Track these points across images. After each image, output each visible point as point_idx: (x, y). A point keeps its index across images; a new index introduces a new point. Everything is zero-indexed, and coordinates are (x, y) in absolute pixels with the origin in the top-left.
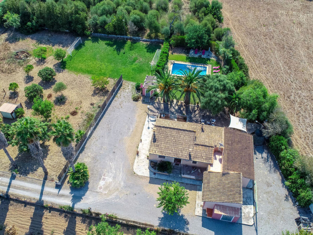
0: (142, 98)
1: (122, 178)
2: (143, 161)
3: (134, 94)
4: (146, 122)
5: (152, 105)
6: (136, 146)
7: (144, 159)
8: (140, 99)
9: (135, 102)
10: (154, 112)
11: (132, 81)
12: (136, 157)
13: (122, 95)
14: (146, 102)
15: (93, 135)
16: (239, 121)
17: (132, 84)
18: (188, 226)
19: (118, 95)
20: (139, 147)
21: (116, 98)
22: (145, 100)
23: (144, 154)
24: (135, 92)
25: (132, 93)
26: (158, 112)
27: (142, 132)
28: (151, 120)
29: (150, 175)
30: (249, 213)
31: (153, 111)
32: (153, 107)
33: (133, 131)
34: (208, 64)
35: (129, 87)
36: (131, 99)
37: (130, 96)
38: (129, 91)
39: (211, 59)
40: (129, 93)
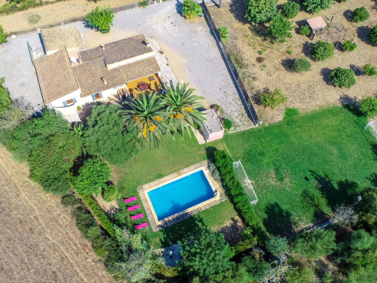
9: (213, 104)
13: (235, 104)
15: (217, 49)
17: (241, 127)
18: (84, 25)
19: (239, 102)
20: (165, 59)
21: (237, 96)
30: (38, 53)
33: (184, 71)
34: (160, 231)
35: (238, 120)
36: (220, 105)
37: (224, 109)
38: (233, 114)
39: (161, 247)
40: (230, 111)
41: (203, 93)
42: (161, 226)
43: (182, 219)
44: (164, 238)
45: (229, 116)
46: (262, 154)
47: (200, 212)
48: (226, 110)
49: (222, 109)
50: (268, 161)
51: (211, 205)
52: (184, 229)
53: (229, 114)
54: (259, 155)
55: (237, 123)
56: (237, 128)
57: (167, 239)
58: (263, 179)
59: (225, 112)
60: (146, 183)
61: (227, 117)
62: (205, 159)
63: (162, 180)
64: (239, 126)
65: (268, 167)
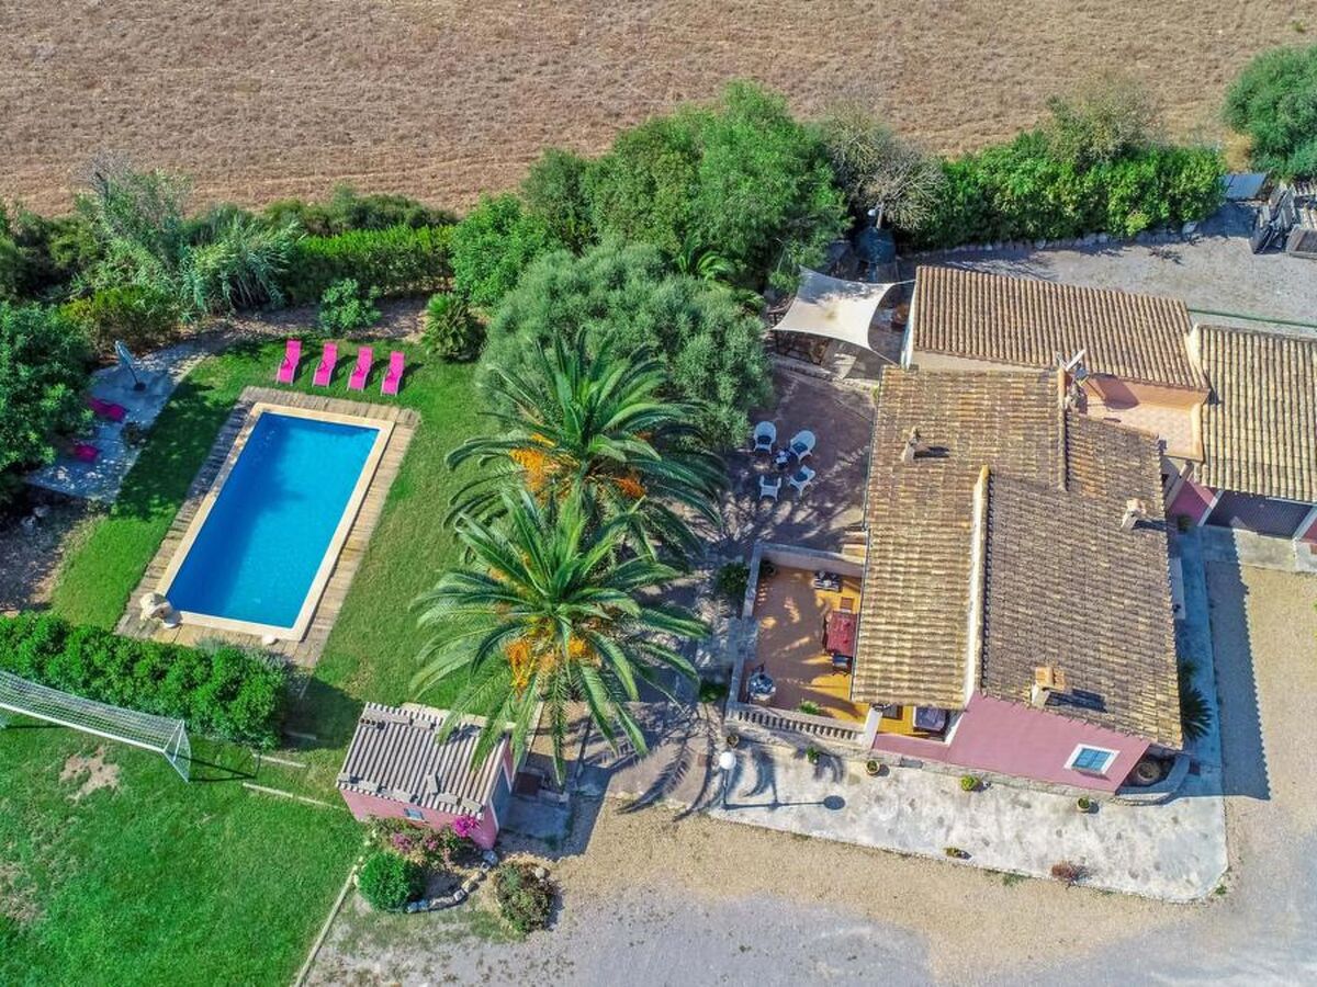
0: (527, 858)
1: (1279, 973)
2: (1119, 837)
3: (464, 926)
4: (784, 820)
5: (603, 778)
6: (999, 890)
7: (1102, 837)
8: (538, 873)
9: (561, 915)
10: (680, 766)
11: (299, 944)
12: (1098, 884)
14: (569, 825)
16: (814, 302)
17: (331, 949)
20: (1006, 864)
22: (543, 834)
23: (1059, 833)
24: (450, 920)
25: (458, 937)
26: (683, 741)
27: (872, 853)
28: (759, 790)
29: (1208, 792)
31: (664, 777)
32: (625, 773)
33: (869, 920)
34: (236, 401)
35: (377, 968)
36: (526, 949)
37: (493, 952)
38: (426, 972)
39: (188, 378)
40: (452, 971)
41: (658, 908)
42: (244, 411)
43: (204, 469)
44: (205, 398)
45: (438, 941)
46: (134, 941)
47: (169, 529)
48: (475, 955)
49: (499, 940)
50: (84, 941)
51: (151, 577)
52: (174, 457)
53: (443, 948)
54: (143, 922)
55: (370, 950)
56: (346, 927)
57: (197, 401)
58: (45, 848)
59: (473, 940)
60: (414, 443)
61: (442, 927)
62: (322, 666)
63: (381, 492)
64: (350, 945)
65: (63, 916)
